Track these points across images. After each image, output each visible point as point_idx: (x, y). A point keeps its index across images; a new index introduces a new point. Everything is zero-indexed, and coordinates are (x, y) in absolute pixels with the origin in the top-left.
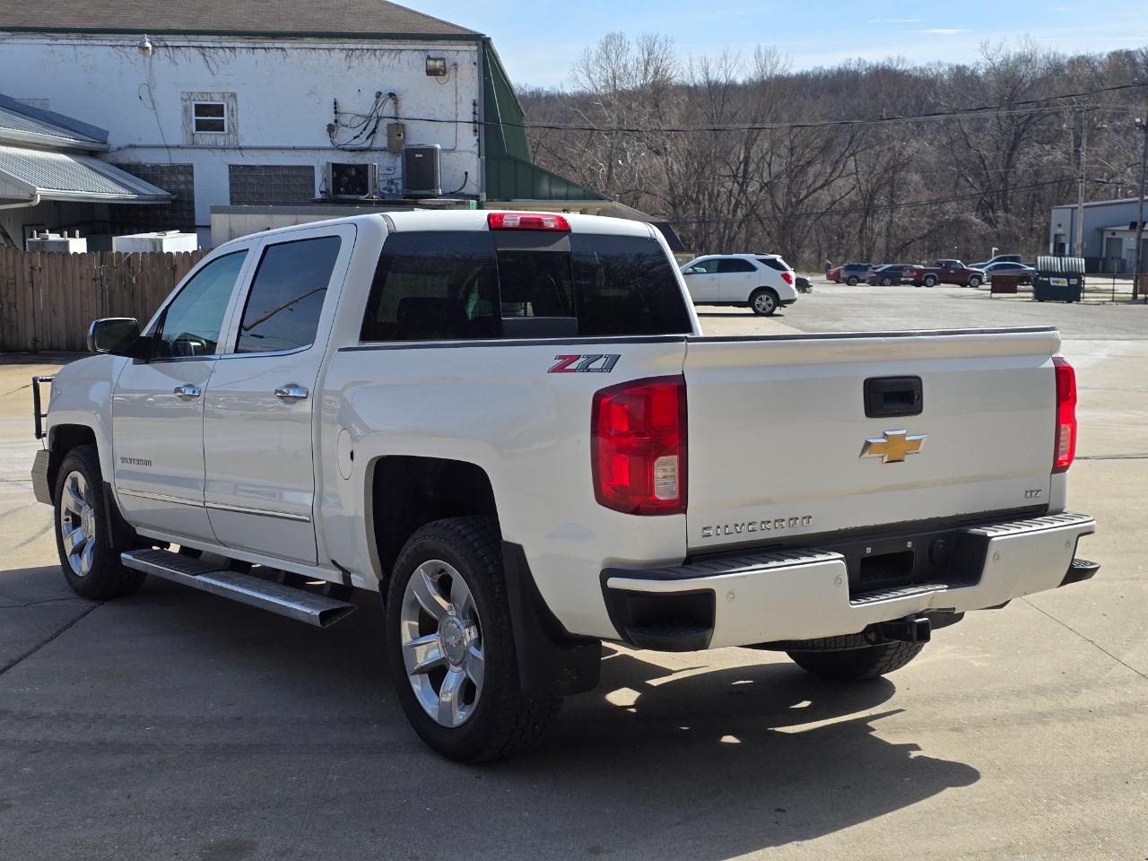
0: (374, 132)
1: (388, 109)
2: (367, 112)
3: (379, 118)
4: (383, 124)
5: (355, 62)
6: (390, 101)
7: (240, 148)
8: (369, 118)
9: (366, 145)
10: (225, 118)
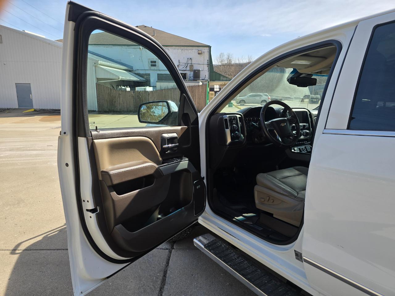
0: (187, 67)
1: (190, 62)
2: (186, 62)
3: (188, 64)
4: (189, 65)
5: (183, 52)
6: (190, 60)
7: (159, 70)
8: (186, 64)
9: (185, 69)
10: (156, 64)
